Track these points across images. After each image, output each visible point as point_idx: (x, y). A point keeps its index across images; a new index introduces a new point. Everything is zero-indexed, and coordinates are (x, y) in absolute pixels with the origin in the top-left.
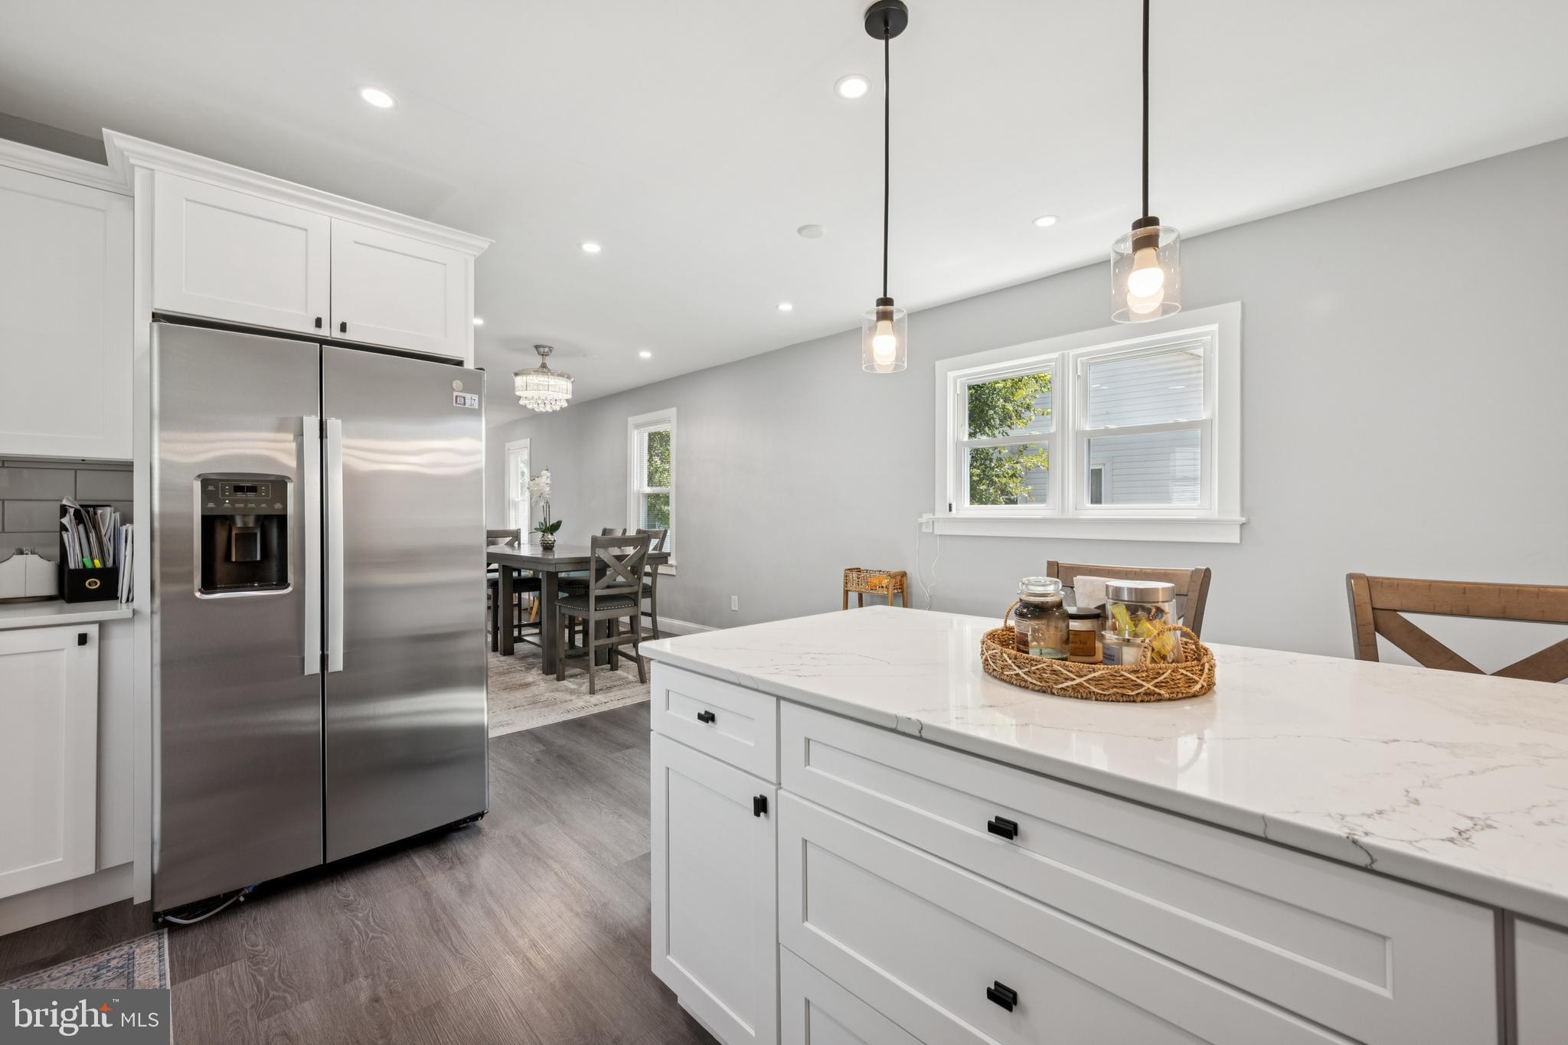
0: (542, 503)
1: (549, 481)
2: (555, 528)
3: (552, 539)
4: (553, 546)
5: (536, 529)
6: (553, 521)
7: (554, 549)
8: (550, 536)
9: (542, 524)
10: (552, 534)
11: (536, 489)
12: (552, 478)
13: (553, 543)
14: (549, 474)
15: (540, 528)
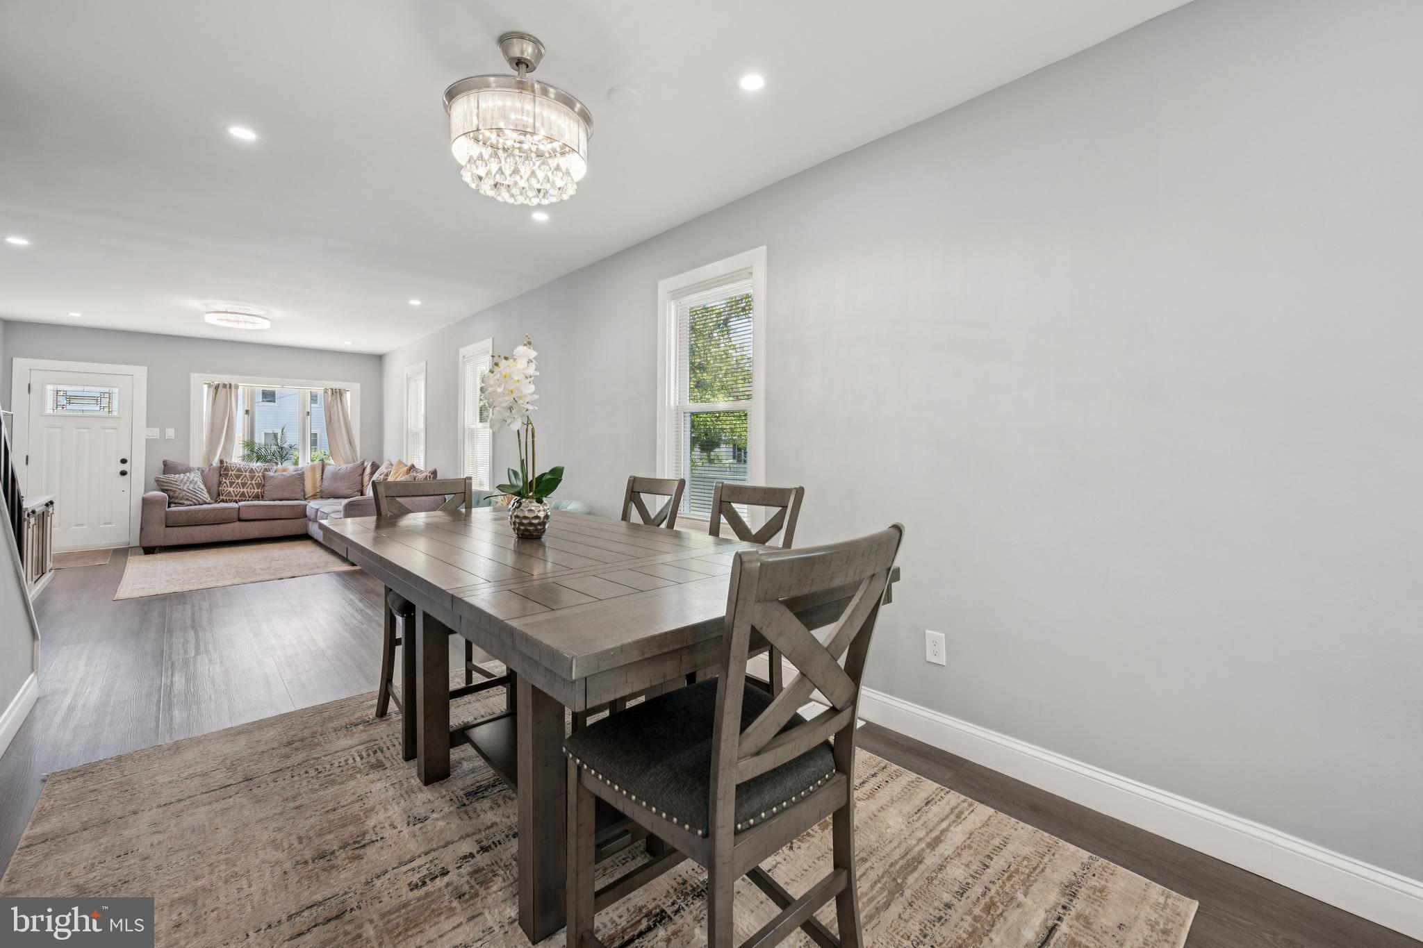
0: (517, 425)
1: (531, 370)
2: (546, 484)
3: (542, 514)
4: (544, 530)
5: (500, 487)
6: (543, 467)
7: (544, 538)
8: (534, 505)
9: (515, 473)
10: (540, 501)
11: (500, 390)
12: (540, 361)
13: (543, 524)
14: (533, 354)
15: (512, 486)
